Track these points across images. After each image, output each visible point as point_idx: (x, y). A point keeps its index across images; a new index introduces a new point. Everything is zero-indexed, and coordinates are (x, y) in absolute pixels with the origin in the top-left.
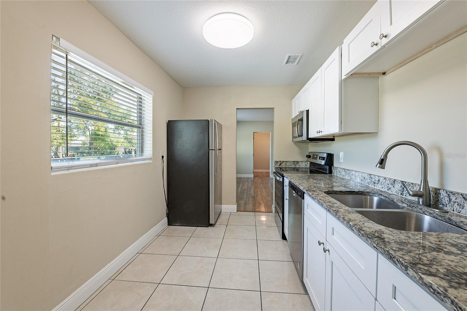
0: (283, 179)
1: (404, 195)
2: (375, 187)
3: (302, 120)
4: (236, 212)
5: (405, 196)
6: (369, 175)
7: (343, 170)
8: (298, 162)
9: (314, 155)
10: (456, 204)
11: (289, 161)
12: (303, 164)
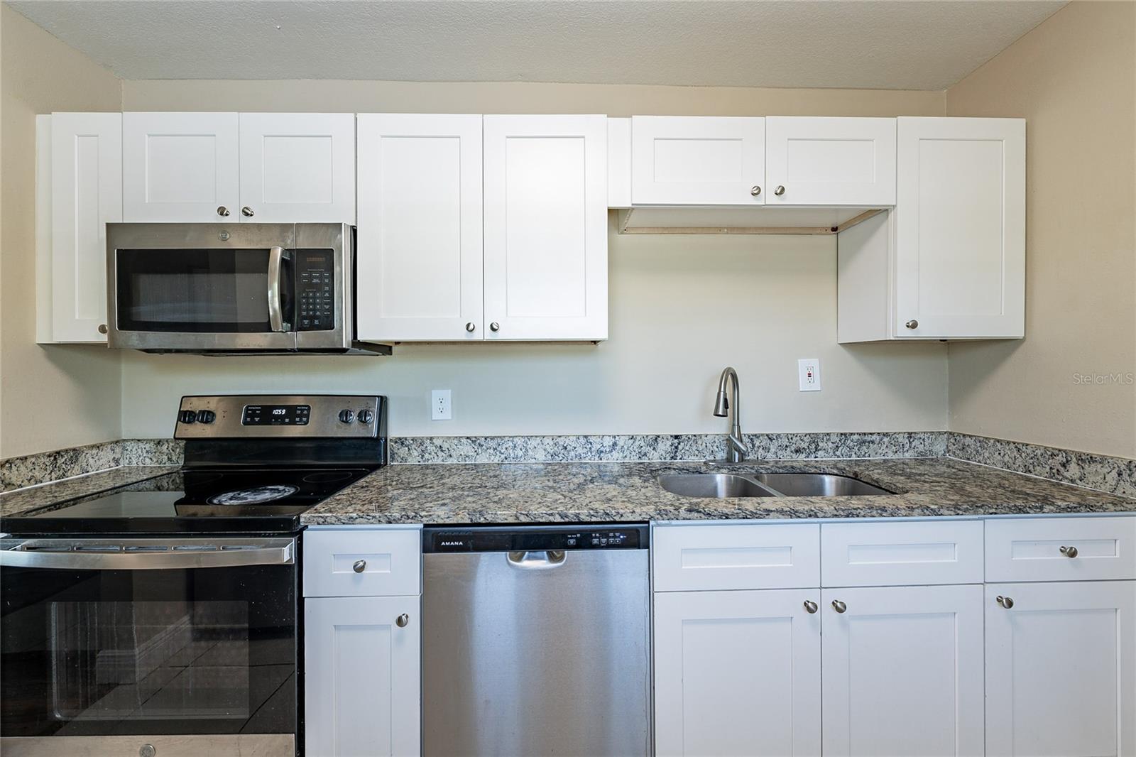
1: (678, 458)
2: (604, 461)
5: (681, 459)
6: (581, 438)
7: (464, 440)
8: (75, 454)
9: (258, 410)
10: (761, 449)
11: (26, 458)
12: (104, 461)
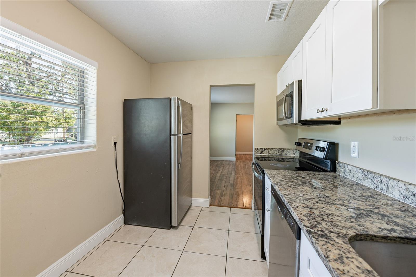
0: (264, 177)
3: (291, 96)
4: (208, 206)
7: (359, 169)
8: (283, 150)
9: (306, 143)
11: (273, 149)
12: (291, 153)
